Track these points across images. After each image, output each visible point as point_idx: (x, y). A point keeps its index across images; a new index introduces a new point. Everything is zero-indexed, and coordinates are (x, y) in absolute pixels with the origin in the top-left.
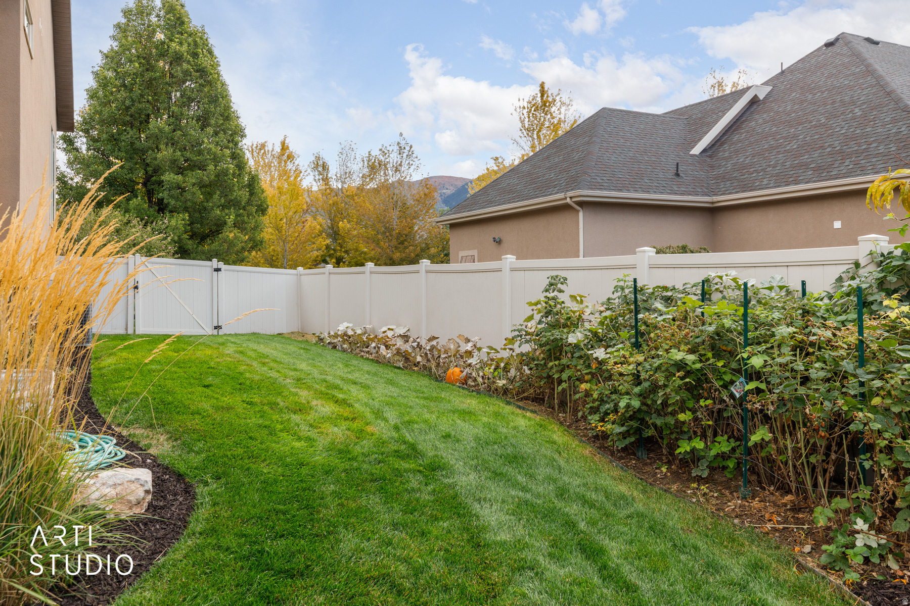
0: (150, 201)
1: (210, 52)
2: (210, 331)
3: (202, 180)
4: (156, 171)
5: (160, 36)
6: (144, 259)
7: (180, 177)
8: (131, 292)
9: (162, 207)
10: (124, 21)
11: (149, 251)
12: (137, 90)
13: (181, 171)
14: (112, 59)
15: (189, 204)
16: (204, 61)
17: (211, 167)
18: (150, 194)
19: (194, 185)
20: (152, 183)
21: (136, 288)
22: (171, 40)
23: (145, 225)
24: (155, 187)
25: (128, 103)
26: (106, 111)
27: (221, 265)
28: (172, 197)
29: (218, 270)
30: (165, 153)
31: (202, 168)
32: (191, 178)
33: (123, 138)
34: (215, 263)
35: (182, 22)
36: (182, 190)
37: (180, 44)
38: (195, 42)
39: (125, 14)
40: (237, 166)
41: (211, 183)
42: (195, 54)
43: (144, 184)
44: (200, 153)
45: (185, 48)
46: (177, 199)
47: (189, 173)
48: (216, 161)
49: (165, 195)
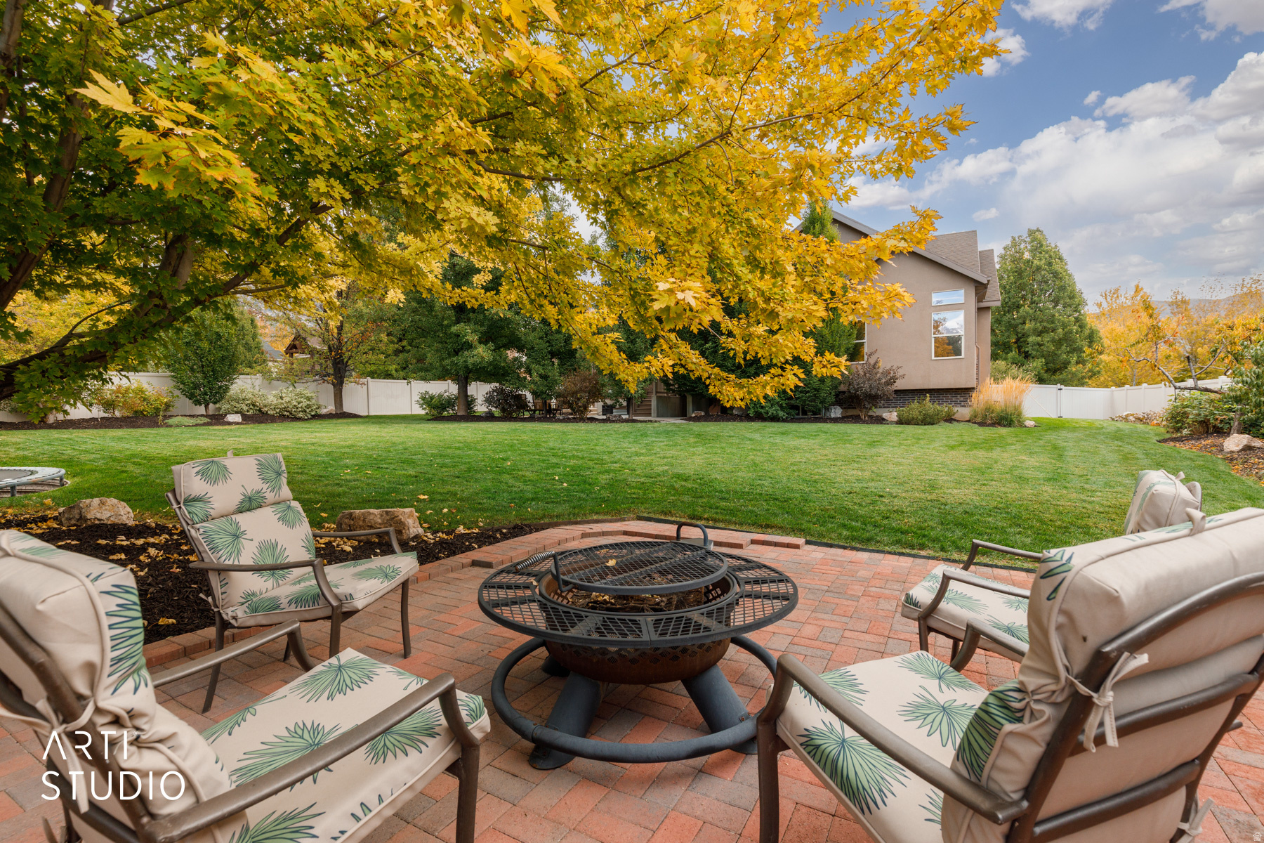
0: (1020, 351)
1: (1060, 258)
2: (1055, 417)
3: (1054, 338)
4: (1024, 335)
5: (1027, 256)
7: (1039, 339)
9: (1028, 356)
11: (1024, 380)
13: (1039, 334)
15: (1045, 353)
16: (1057, 267)
17: (1061, 330)
18: (1019, 348)
19: (1048, 342)
20: (1020, 342)
22: (1034, 258)
24: (1024, 344)
27: (1062, 387)
28: (1033, 350)
29: (1060, 389)
30: (1028, 326)
31: (1054, 330)
32: (1047, 338)
33: (1004, 319)
34: (1059, 386)
35: (1042, 246)
36: (1040, 345)
37: (1040, 259)
38: (1050, 256)
39: (1005, 248)
40: (1080, 326)
41: (1060, 339)
42: (1050, 264)
43: (1016, 343)
44: (1053, 322)
45: (1043, 261)
46: (1037, 351)
47: (1046, 335)
48: (1064, 325)
49: (1029, 349)
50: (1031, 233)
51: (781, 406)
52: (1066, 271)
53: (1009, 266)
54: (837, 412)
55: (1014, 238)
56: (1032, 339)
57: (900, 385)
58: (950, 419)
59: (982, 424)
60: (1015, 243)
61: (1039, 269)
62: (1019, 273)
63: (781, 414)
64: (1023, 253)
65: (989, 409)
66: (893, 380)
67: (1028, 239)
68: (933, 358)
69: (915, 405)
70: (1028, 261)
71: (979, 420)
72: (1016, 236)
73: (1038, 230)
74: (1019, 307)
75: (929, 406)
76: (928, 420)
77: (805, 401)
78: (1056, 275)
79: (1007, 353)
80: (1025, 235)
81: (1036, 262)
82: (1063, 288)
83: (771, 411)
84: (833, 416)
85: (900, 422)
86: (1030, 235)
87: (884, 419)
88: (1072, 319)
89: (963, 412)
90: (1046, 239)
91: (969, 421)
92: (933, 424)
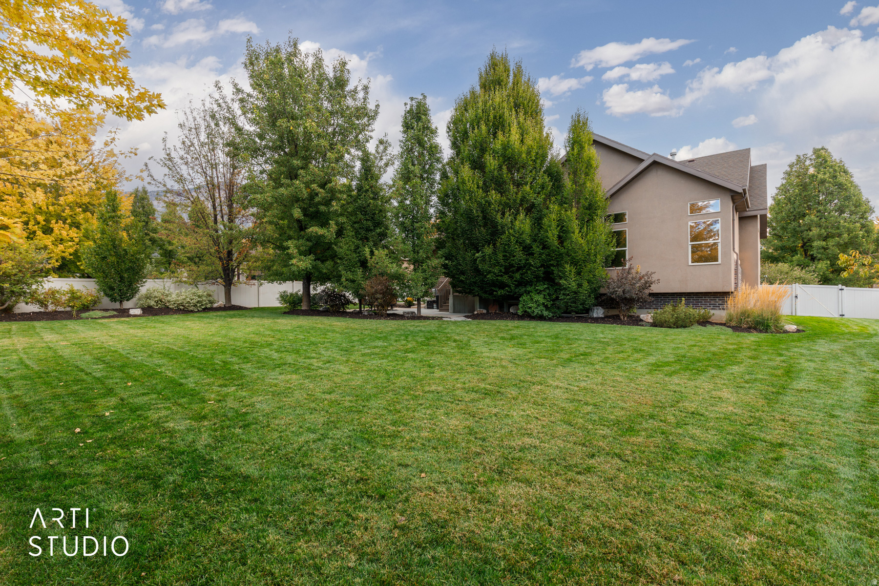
0: (806, 254)
1: (845, 172)
2: (837, 316)
3: (839, 243)
4: (810, 240)
5: (812, 171)
6: (801, 286)
7: (824, 243)
8: (794, 299)
9: (813, 259)
10: (789, 169)
11: (805, 282)
12: (797, 203)
13: (825, 239)
14: (783, 189)
15: (830, 255)
16: (842, 179)
17: (846, 235)
18: (806, 252)
19: (833, 246)
20: (806, 246)
21: (796, 297)
22: (818, 173)
23: (802, 269)
24: (809, 248)
25: (791, 210)
26: (779, 217)
27: (844, 287)
28: (819, 253)
29: (842, 289)
30: (815, 231)
31: (840, 235)
32: (831, 242)
33: (789, 227)
34: (840, 286)
35: (826, 161)
36: (825, 249)
37: (825, 174)
38: (835, 171)
39: (790, 166)
40: (866, 231)
41: (846, 243)
42: (835, 177)
43: (802, 247)
44: (838, 228)
45: (828, 175)
46: (822, 254)
47: (830, 240)
48: (849, 231)
49: (814, 252)
50: (816, 151)
51: (546, 307)
52: (851, 182)
53: (795, 181)
54: (598, 312)
55: (799, 157)
56: (816, 244)
57: (655, 289)
58: (704, 322)
59: (737, 328)
60: (799, 160)
61: (823, 182)
62: (804, 187)
63: (545, 313)
64: (807, 169)
65: (745, 314)
66: (647, 285)
67: (814, 157)
68: (690, 263)
69: (669, 308)
70: (813, 176)
71: (733, 324)
72: (801, 154)
73: (823, 149)
74: (804, 215)
75: (683, 309)
76: (680, 324)
77: (567, 303)
78: (840, 186)
79: (794, 256)
80: (810, 153)
81: (820, 176)
82: (848, 198)
83: (536, 311)
84: (595, 315)
85: (654, 325)
86: (814, 153)
87: (641, 320)
88: (858, 225)
89: (719, 315)
90: (830, 155)
91: (724, 325)
92: (685, 327)
